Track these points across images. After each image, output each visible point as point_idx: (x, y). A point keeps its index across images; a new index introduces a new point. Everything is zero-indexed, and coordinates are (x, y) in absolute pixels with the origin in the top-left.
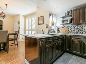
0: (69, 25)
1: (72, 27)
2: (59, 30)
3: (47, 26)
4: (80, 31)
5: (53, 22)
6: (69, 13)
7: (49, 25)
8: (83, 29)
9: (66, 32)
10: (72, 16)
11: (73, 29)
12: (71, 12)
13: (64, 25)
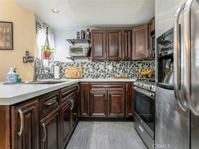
0: (83, 61)
1: (89, 66)
2: (62, 71)
3: (28, 59)
4: (102, 74)
5: (48, 48)
6: (84, 35)
7: (35, 56)
8: (106, 70)
9: (78, 75)
10: (89, 42)
11: (91, 70)
12: (88, 33)
13: (73, 59)
